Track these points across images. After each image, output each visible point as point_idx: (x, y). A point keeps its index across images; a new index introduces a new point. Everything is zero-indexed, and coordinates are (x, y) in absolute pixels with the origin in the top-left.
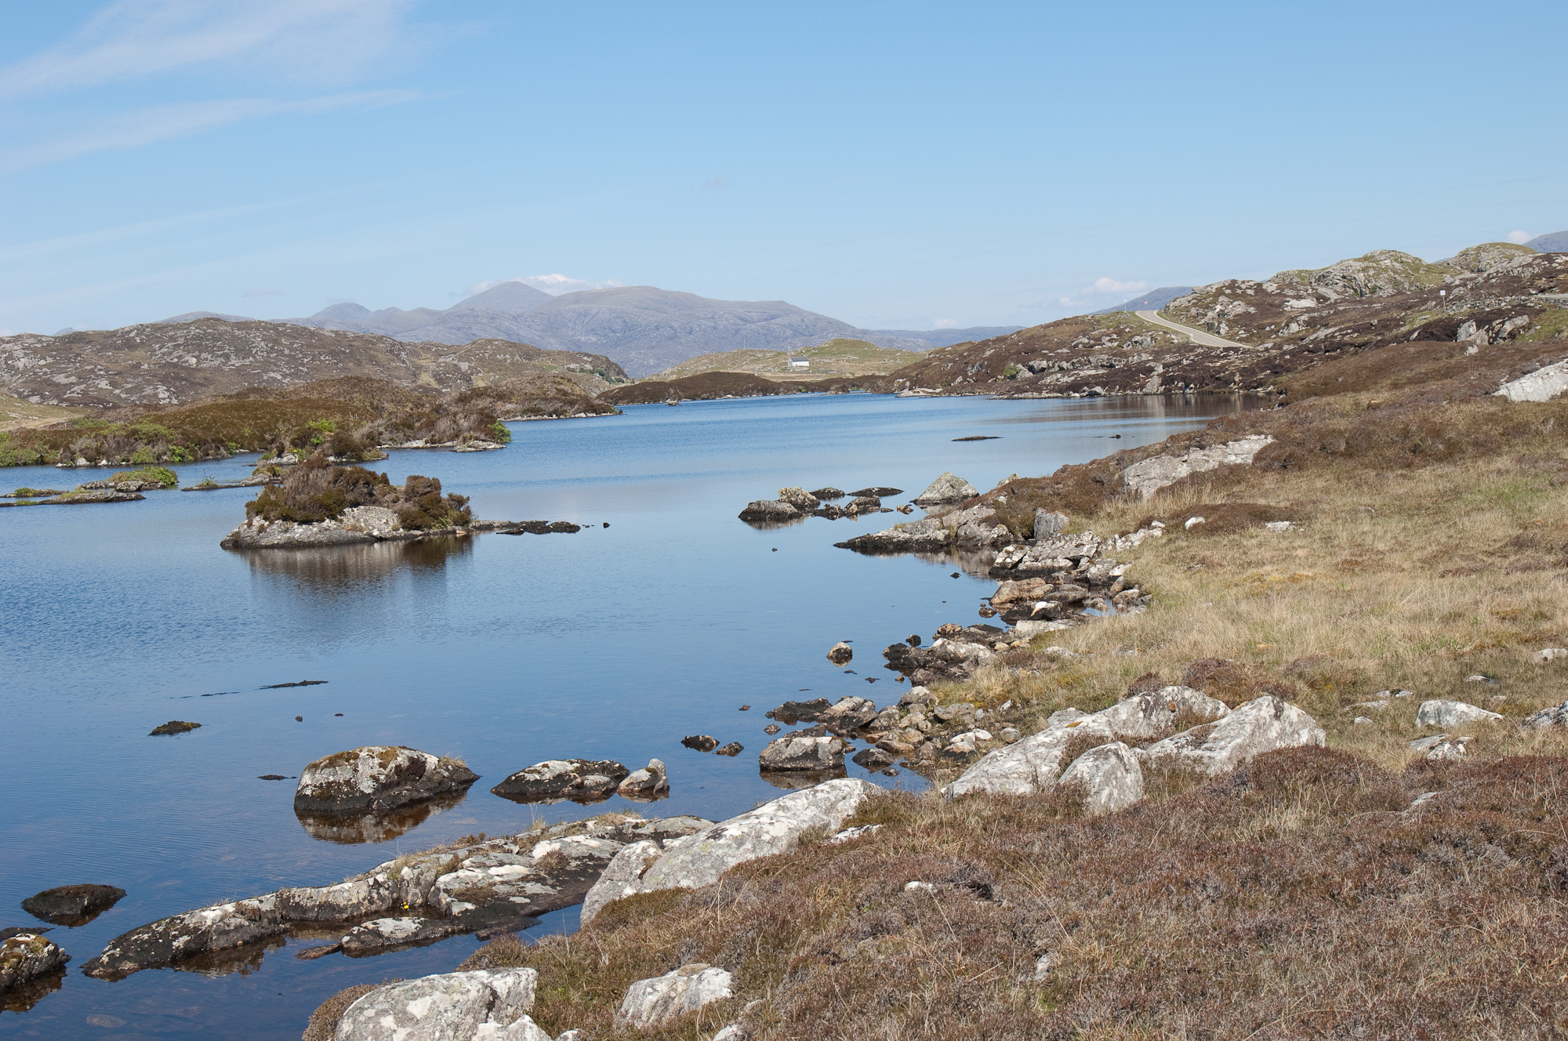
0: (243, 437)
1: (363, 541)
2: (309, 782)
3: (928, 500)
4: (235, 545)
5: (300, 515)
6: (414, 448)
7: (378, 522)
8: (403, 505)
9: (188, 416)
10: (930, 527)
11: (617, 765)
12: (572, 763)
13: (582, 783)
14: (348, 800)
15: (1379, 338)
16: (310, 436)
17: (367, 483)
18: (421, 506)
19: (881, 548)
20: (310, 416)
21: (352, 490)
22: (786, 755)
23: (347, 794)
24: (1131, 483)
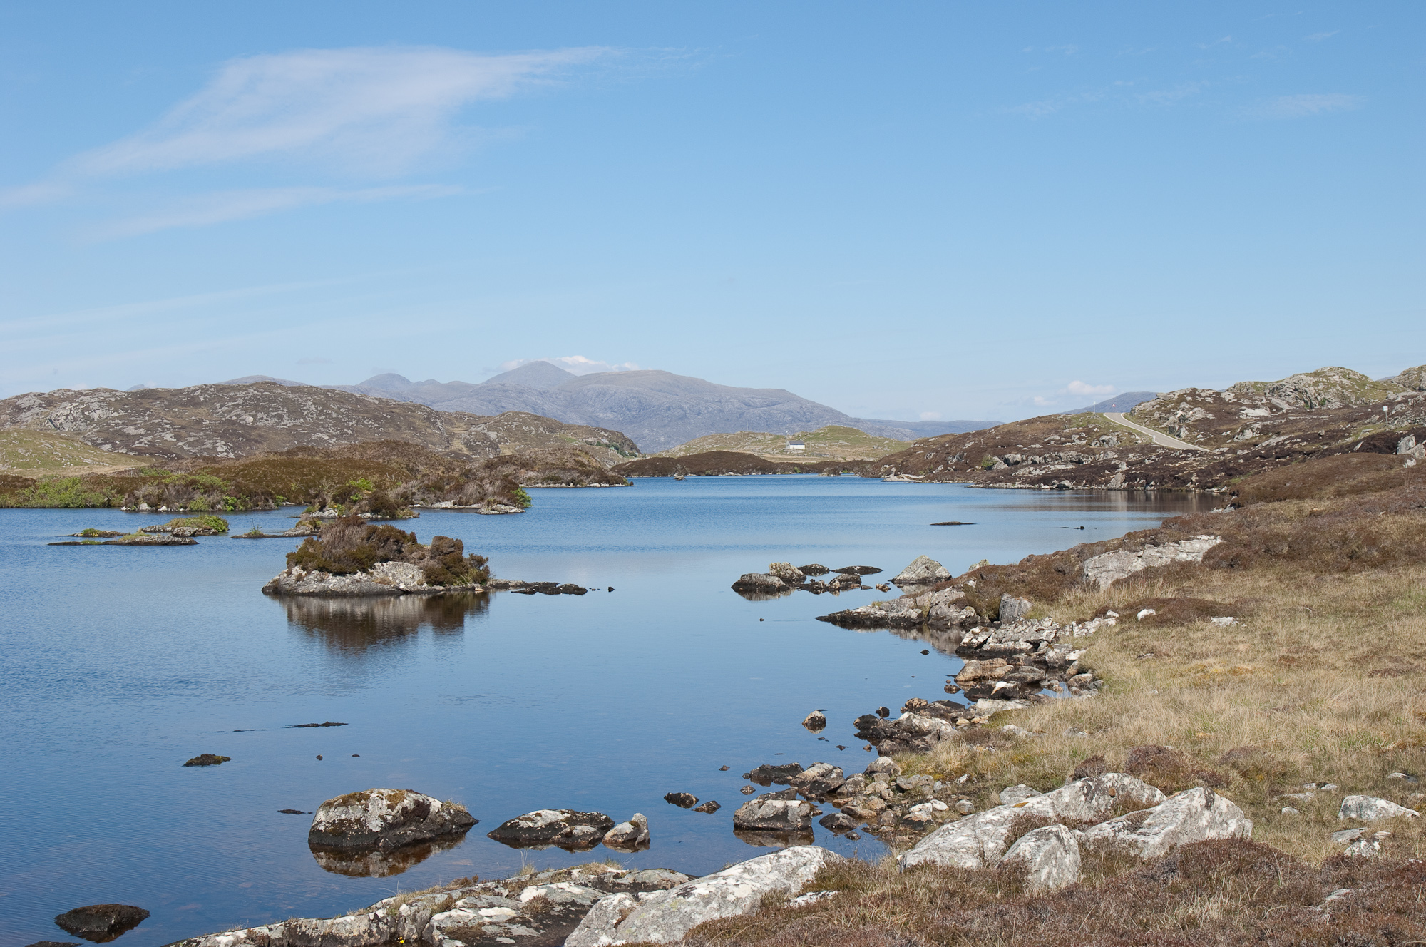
0: (290, 491)
1: (390, 593)
2: (323, 819)
3: (905, 580)
4: (275, 591)
5: (335, 567)
6: (443, 509)
7: (404, 576)
8: (427, 562)
9: (242, 470)
10: (904, 606)
11: (604, 817)
12: (563, 813)
13: (571, 832)
14: (358, 837)
15: (1326, 447)
16: (350, 493)
17: (397, 541)
18: (445, 564)
19: (859, 623)
20: (351, 475)
21: (383, 547)
22: (759, 815)
23: (357, 831)
24: (1090, 574)
